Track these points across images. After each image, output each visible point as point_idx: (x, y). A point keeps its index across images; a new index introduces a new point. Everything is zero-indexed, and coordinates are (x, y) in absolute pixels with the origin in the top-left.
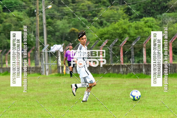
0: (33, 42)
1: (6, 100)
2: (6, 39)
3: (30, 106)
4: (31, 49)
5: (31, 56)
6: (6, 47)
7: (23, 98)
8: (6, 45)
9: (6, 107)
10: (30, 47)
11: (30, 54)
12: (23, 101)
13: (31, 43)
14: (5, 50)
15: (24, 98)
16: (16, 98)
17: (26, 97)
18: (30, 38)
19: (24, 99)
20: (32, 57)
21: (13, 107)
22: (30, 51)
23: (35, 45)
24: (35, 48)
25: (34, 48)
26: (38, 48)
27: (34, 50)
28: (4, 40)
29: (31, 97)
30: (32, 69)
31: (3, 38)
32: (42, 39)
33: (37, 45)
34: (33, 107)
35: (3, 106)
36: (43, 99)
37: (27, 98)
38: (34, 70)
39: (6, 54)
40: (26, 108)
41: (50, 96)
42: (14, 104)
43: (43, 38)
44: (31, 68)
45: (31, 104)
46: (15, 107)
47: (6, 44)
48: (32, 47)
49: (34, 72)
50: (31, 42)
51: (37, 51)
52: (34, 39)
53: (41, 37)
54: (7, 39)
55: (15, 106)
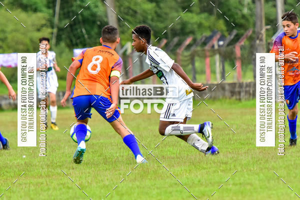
0: (249, 17)
1: (177, 169)
2: (177, 11)
3: (240, 184)
4: (242, 35)
5: (242, 55)
6: (178, 32)
7: (223, 163)
8: (178, 27)
9: (178, 189)
10: (242, 31)
11: (241, 49)
12: (222, 171)
13: (242, 21)
14: (176, 40)
15: (226, 163)
16: (205, 166)
17: (230, 161)
18: (240, 7)
19: (224, 166)
20: (246, 56)
21: (197, 189)
22: (240, 40)
23: (254, 25)
24: (254, 32)
25: (250, 33)
26: (261, 33)
27: (251, 39)
28: (174, 14)
29: (243, 162)
30: (248, 89)
31: (171, 8)
32: (273, 10)
33: (258, 24)
34: (249, 187)
35: (171, 186)
36: (275, 165)
37: (232, 166)
38: (251, 92)
39: (178, 51)
40: (231, 190)
41: (293, 159)
42: (199, 181)
43: (275, 6)
44: (245, 85)
45: (242, 181)
46: (202, 189)
47: (178, 24)
48: (246, 29)
49: (251, 97)
50: (244, 16)
51: (258, 42)
52: (250, 9)
53: (271, 3)
54: (180, 10)
55: (202, 185)
